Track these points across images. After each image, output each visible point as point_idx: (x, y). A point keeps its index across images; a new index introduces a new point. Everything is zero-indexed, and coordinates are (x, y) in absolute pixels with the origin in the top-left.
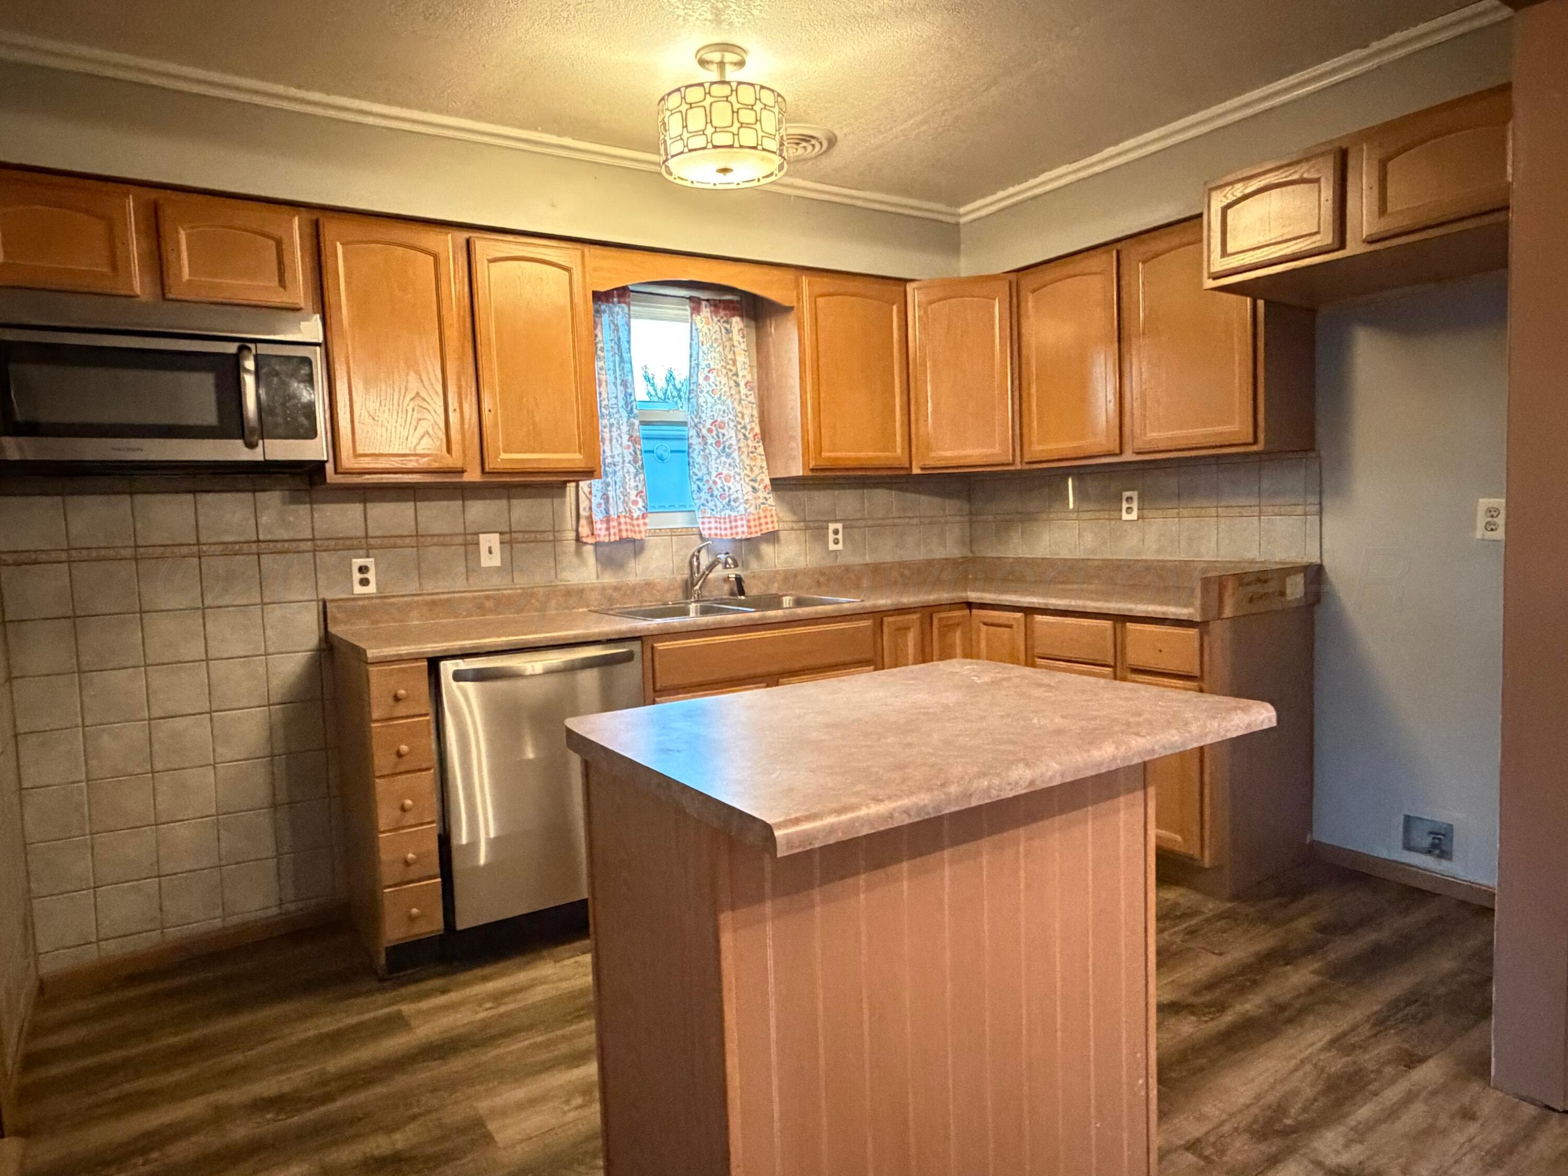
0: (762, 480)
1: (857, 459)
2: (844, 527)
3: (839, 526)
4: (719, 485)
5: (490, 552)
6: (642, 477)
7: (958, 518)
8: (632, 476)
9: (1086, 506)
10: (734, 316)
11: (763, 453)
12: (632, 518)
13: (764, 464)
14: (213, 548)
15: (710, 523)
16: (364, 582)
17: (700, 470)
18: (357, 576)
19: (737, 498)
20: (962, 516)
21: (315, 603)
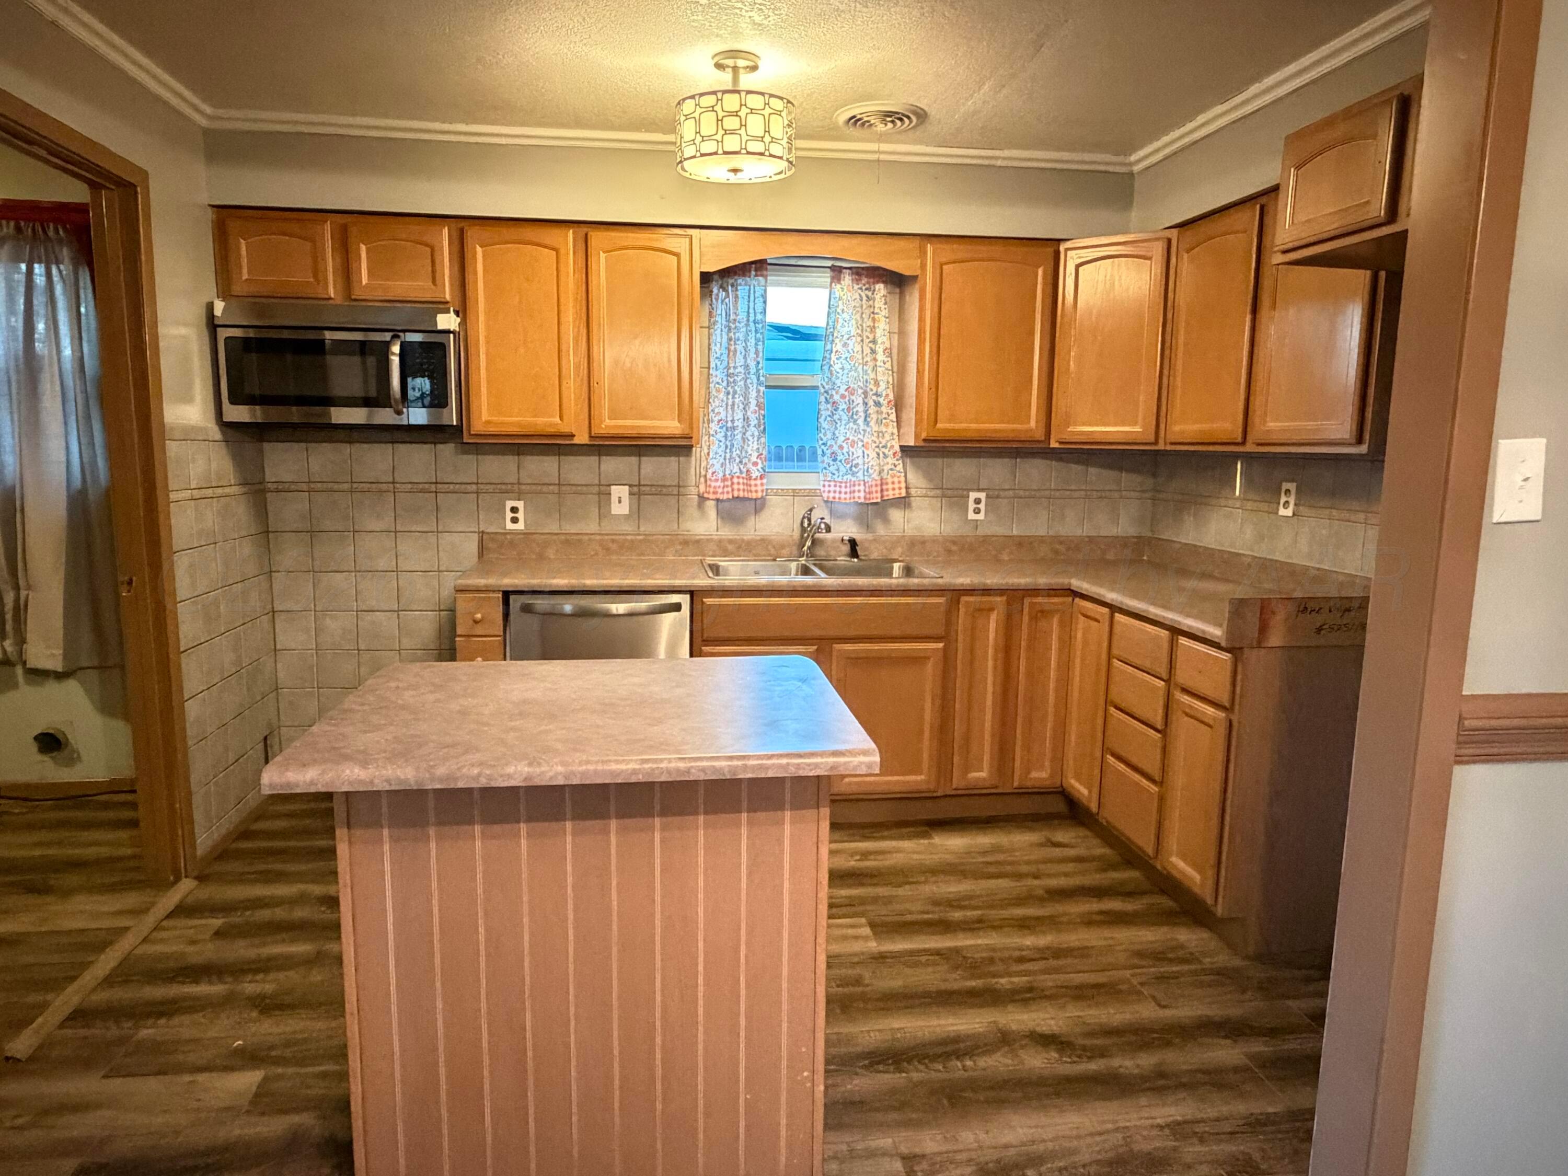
0: (892, 447)
1: (979, 431)
2: (988, 497)
3: (982, 496)
4: (845, 450)
5: (620, 502)
6: (763, 440)
7: (1137, 494)
8: (756, 439)
9: (1251, 496)
10: (878, 282)
11: (895, 419)
12: (750, 478)
13: (895, 431)
14: (404, 486)
15: (829, 486)
16: (515, 520)
17: (825, 435)
18: (509, 515)
19: (858, 464)
20: (1143, 491)
21: (476, 535)
